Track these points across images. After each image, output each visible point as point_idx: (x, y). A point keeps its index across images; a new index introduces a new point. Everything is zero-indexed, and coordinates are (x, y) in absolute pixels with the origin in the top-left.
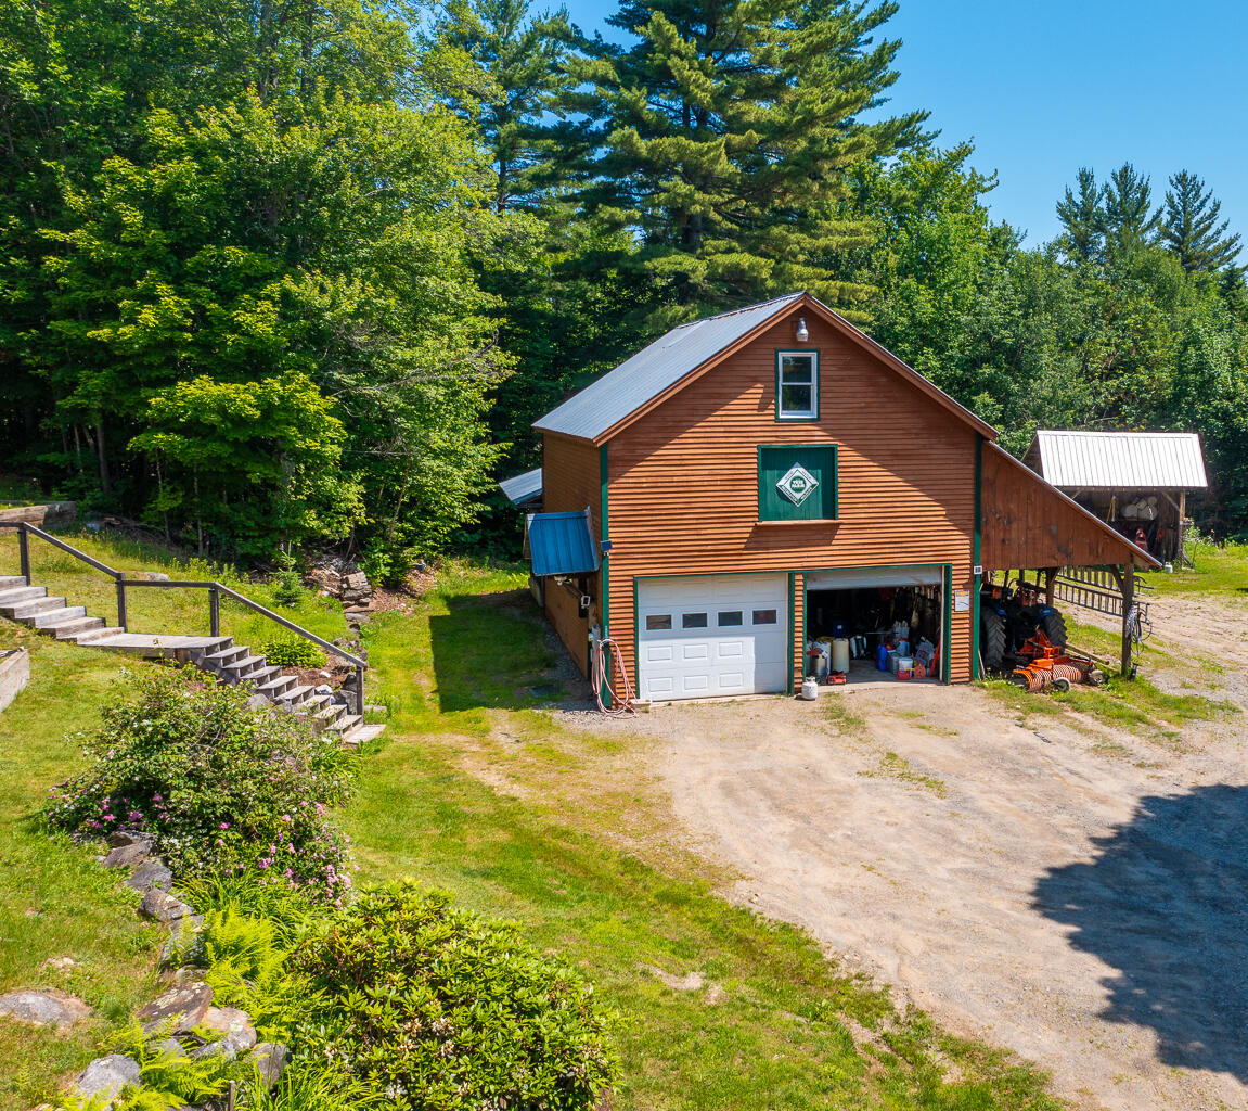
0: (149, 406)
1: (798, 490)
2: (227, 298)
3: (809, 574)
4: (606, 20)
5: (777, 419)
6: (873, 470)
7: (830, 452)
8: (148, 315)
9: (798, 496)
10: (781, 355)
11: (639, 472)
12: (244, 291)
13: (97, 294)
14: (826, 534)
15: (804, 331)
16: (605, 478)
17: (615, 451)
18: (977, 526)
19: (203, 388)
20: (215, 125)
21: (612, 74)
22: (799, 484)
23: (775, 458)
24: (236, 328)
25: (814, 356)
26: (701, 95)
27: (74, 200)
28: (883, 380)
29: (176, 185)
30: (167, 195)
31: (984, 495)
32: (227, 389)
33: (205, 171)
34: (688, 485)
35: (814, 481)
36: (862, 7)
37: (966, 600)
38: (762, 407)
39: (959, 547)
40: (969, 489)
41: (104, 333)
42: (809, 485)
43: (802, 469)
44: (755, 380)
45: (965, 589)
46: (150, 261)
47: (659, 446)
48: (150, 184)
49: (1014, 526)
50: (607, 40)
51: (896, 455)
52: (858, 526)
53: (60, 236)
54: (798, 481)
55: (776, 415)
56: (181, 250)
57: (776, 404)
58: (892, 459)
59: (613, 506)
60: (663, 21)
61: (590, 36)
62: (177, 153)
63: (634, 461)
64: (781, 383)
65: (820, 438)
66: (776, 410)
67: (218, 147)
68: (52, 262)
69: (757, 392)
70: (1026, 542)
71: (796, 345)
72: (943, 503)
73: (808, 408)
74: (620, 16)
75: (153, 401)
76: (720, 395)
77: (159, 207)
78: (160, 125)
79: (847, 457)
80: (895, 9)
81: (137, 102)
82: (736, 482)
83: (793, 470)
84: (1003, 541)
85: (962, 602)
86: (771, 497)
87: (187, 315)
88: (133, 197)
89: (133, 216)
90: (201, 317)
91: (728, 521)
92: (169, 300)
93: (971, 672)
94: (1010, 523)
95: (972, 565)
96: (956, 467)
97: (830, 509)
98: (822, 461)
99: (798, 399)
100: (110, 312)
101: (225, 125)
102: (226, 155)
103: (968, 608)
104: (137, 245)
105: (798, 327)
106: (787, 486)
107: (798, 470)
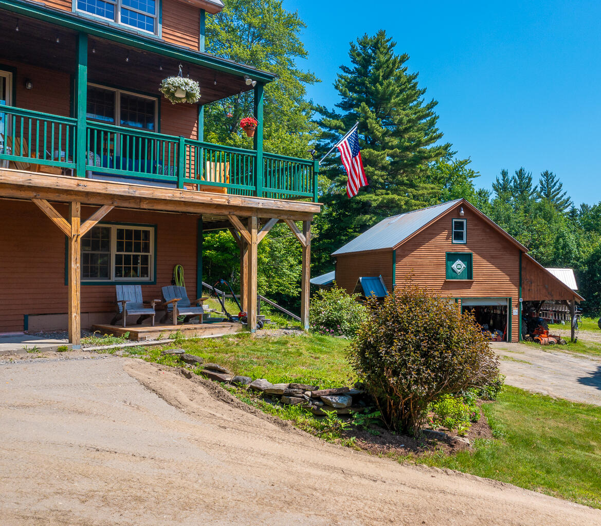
1: (460, 269)
3: (463, 299)
4: (335, 105)
5: (452, 243)
6: (485, 263)
7: (470, 255)
9: (459, 271)
10: (454, 220)
11: (406, 260)
14: (468, 285)
15: (463, 212)
16: (394, 262)
17: (398, 252)
18: (520, 284)
21: (343, 125)
22: (459, 267)
23: (452, 257)
25: (465, 221)
26: (378, 134)
28: (488, 230)
31: (522, 273)
34: (422, 265)
36: (422, 102)
37: (517, 311)
38: (447, 238)
39: (514, 292)
40: (517, 270)
42: (463, 267)
43: (460, 261)
44: (445, 229)
45: (516, 307)
47: (412, 251)
49: (533, 284)
50: (337, 113)
51: (492, 257)
52: (479, 282)
54: (459, 266)
55: (452, 241)
57: (452, 238)
58: (491, 259)
59: (397, 272)
60: (365, 106)
61: (330, 111)
63: (404, 256)
64: (454, 230)
65: (467, 250)
69: (445, 233)
70: (537, 290)
71: (459, 217)
72: (509, 275)
73: (463, 240)
74: (341, 103)
75: (206, 238)
76: (433, 234)
79: (476, 258)
80: (436, 103)
82: (438, 265)
83: (457, 261)
84: (529, 290)
85: (515, 312)
86: (450, 271)
91: (436, 279)
93: (519, 338)
94: (531, 283)
95: (519, 298)
96: (512, 262)
97: (470, 276)
98: (467, 258)
99: (458, 236)
103: (517, 314)
105: (460, 211)
106: (455, 267)
107: (459, 262)
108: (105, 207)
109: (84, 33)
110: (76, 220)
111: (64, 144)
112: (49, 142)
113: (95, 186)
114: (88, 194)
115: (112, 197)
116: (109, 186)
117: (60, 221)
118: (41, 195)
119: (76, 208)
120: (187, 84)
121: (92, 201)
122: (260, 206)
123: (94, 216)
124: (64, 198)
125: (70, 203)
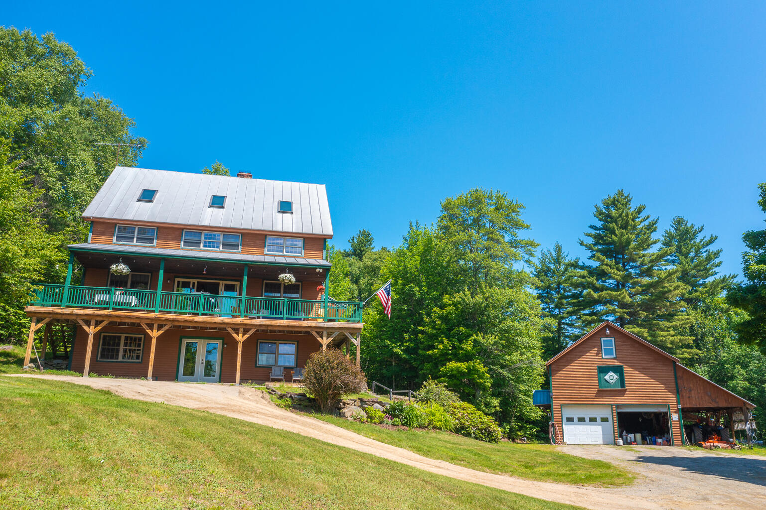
0: (440, 371)
1: (612, 379)
2: (460, 341)
3: (618, 406)
5: (603, 358)
6: (637, 373)
7: (621, 367)
8: (441, 346)
9: (612, 381)
10: (602, 339)
11: (561, 374)
12: (465, 340)
13: (430, 343)
14: (622, 392)
15: (608, 331)
16: (550, 375)
17: (554, 367)
18: (677, 392)
19: (452, 365)
20: (458, 297)
22: (612, 378)
23: (603, 370)
24: (462, 349)
25: (613, 339)
27: (426, 319)
28: (637, 345)
29: (449, 313)
30: (447, 316)
31: (679, 381)
32: (459, 364)
33: (457, 309)
34: (576, 377)
35: (617, 377)
37: (677, 417)
38: (597, 354)
39: (672, 399)
40: (673, 379)
41: (430, 352)
42: (615, 378)
44: (594, 347)
45: (676, 413)
46: (442, 333)
47: (566, 366)
48: (443, 313)
49: (693, 392)
51: (644, 368)
52: (632, 391)
53: (422, 328)
54: (612, 377)
55: (602, 357)
56: (450, 330)
57: (602, 354)
58: (643, 370)
59: (553, 383)
62: (450, 305)
63: (559, 370)
64: (603, 347)
65: (617, 363)
66: (602, 355)
67: (459, 303)
68: (420, 335)
69: (594, 350)
70: (698, 398)
71: (606, 336)
72: (663, 384)
73: (612, 355)
76: (584, 351)
77: (444, 319)
78: (446, 299)
79: (627, 369)
81: (442, 295)
82: (591, 377)
83: (609, 373)
84: (689, 397)
85: (675, 417)
86: (603, 382)
87: (450, 346)
88: (440, 318)
89: (439, 322)
90: (454, 347)
91: (589, 388)
92: (446, 341)
93: (682, 442)
94: (691, 391)
95: (677, 405)
96: (669, 374)
97: (623, 385)
98: (618, 370)
99: (609, 352)
100: (432, 347)
101: (460, 297)
102: (461, 305)
103: (678, 420)
104: (440, 329)
105: (606, 330)
106: (608, 378)
107: (611, 373)
108: (252, 330)
109: (246, 265)
110: (241, 335)
111: (255, 308)
112: (250, 307)
113: (247, 321)
114: (246, 325)
115: (256, 325)
116: (252, 321)
117: (235, 335)
118: (228, 326)
119: (241, 330)
120: (286, 276)
121: (248, 327)
122: (325, 326)
123: (248, 333)
124: (237, 327)
125: (239, 329)
